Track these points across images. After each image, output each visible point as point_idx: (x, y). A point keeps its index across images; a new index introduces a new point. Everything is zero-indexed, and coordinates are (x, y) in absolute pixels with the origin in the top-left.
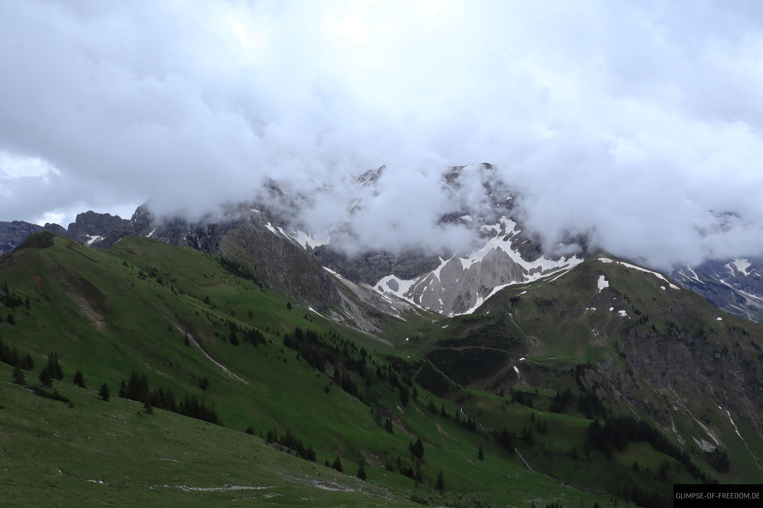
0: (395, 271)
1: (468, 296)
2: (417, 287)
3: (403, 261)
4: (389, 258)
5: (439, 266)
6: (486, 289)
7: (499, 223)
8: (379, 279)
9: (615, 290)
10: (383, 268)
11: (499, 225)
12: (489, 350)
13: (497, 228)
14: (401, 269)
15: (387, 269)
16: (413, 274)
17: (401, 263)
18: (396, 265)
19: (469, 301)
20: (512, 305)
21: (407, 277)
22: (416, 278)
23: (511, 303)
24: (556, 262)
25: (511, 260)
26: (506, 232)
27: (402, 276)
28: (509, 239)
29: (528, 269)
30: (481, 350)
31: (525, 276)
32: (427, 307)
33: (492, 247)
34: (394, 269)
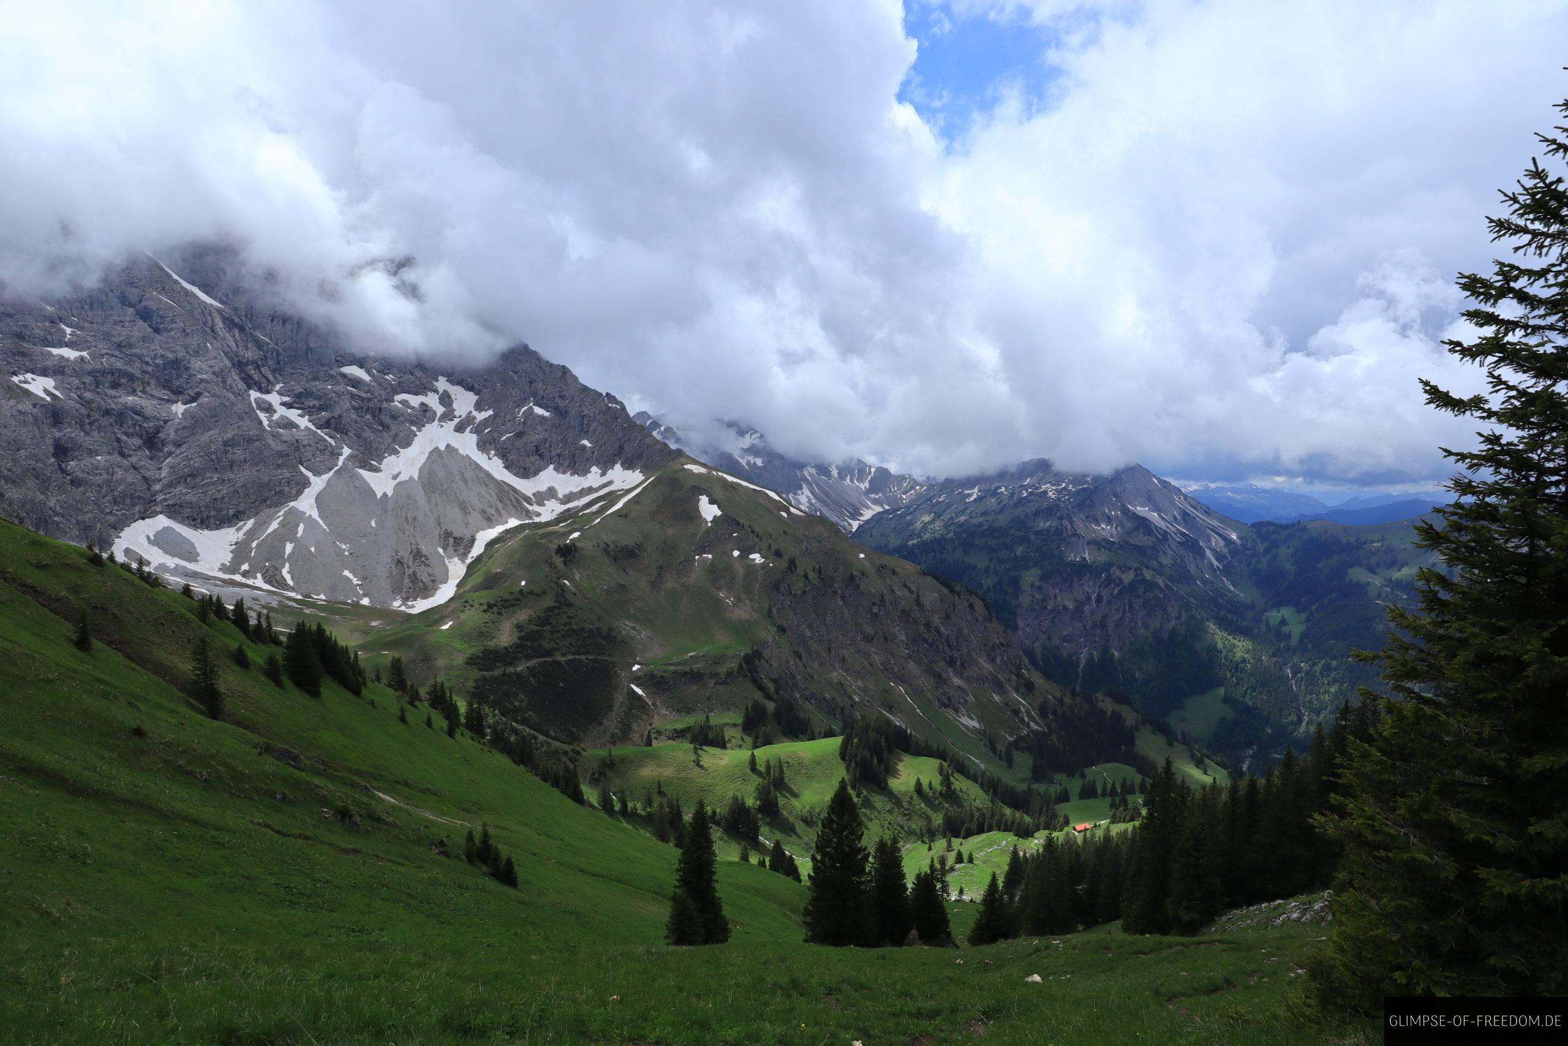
0: (168, 505)
1: (421, 557)
2: (257, 545)
3: (192, 475)
4: (137, 466)
5: (307, 490)
6: (458, 541)
7: (436, 391)
8: (116, 529)
9: (735, 520)
10: (124, 495)
11: (436, 397)
12: (575, 660)
13: (432, 400)
14: (188, 497)
15: (140, 498)
16: (231, 512)
17: (186, 481)
18: (170, 485)
19: (429, 570)
20: (565, 563)
21: (212, 520)
22: (241, 523)
23: (562, 559)
24: (582, 478)
25: (489, 475)
26: (457, 413)
27: (194, 520)
28: (468, 429)
29: (529, 494)
30: (557, 663)
31: (530, 508)
32: (318, 595)
33: (434, 446)
34: (166, 500)
